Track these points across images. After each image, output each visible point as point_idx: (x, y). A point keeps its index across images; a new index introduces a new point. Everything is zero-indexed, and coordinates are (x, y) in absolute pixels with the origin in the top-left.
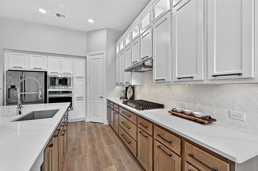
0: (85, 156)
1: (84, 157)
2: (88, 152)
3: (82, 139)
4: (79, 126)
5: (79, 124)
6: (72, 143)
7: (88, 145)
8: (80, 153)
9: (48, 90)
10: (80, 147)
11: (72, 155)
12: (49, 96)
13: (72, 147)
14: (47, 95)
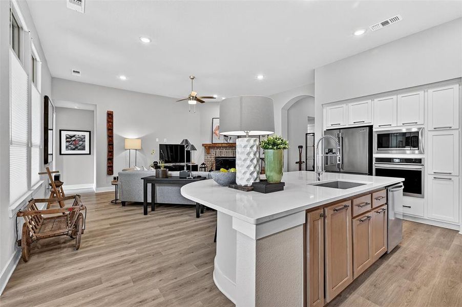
0: (419, 288)
1: (415, 289)
2: (429, 287)
3: (430, 259)
4: (435, 236)
5: (438, 231)
6: (404, 255)
7: (437, 275)
8: (410, 277)
9: (375, 156)
10: (415, 270)
11: (393, 271)
12: (376, 166)
13: (399, 261)
14: (373, 163)
